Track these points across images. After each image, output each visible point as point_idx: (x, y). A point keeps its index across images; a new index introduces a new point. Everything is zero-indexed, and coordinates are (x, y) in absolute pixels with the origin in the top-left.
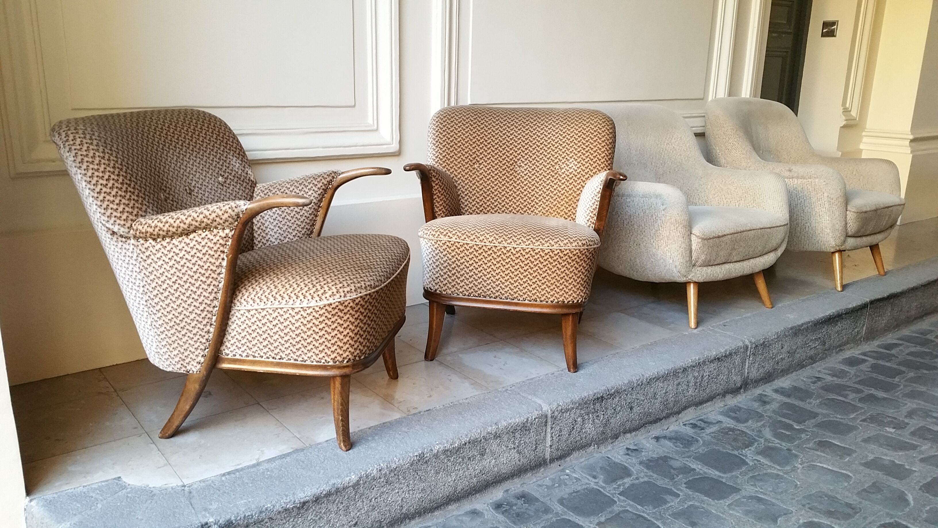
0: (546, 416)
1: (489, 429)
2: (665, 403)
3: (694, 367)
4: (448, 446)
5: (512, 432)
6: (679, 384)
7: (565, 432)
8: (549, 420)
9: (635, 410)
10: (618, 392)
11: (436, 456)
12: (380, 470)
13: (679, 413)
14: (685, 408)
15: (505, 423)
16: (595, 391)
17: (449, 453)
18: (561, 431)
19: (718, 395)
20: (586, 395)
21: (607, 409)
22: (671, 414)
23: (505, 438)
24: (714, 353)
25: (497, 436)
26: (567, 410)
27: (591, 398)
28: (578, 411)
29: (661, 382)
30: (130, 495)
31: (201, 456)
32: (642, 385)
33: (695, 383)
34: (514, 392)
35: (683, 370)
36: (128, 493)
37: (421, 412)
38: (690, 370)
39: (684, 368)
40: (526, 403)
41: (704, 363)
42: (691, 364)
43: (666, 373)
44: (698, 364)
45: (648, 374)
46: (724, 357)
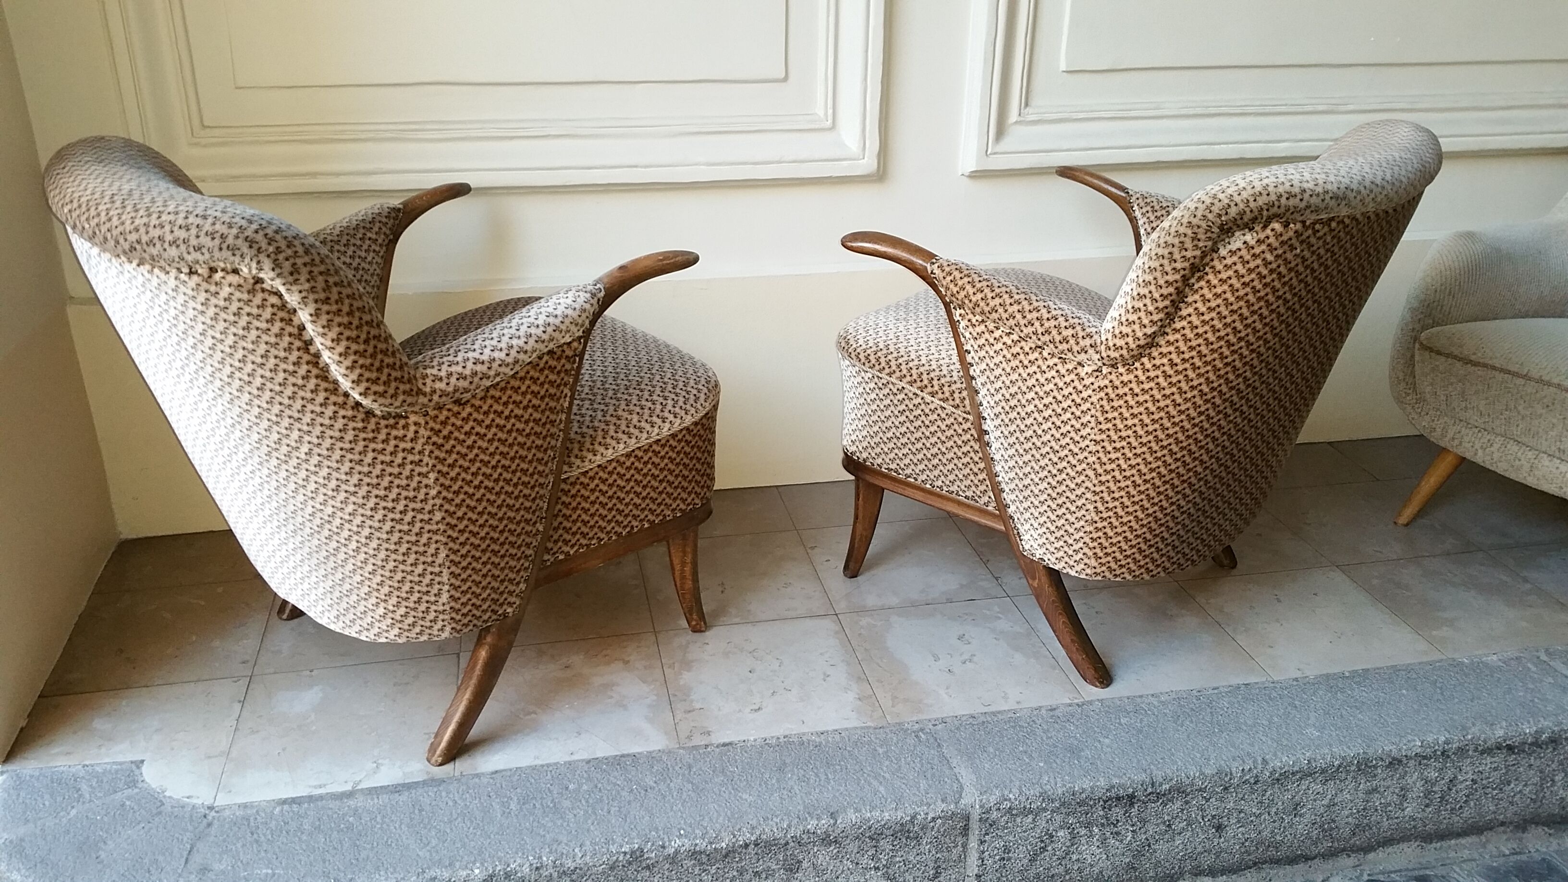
0: (967, 818)
1: (811, 825)
2: (1327, 829)
3: (1425, 758)
4: (702, 844)
5: (870, 838)
6: (1375, 790)
7: (1020, 855)
8: (975, 825)
9: (1230, 833)
10: (1180, 790)
11: (673, 859)
12: (537, 868)
13: (1367, 849)
14: (1388, 842)
15: (852, 817)
16: (1115, 781)
17: (704, 859)
18: (1007, 850)
19: (1503, 824)
20: (1087, 784)
21: (1144, 821)
22: (1343, 850)
23: (853, 847)
24: (1500, 733)
25: (826, 840)
26: (1026, 812)
27: (1098, 794)
28: (1058, 818)
29: (1318, 781)
30: (128, 803)
31: (284, 750)
32: (1255, 783)
33: (1428, 794)
34: (932, 740)
35: (1390, 763)
36: (129, 798)
37: (712, 745)
38: (1412, 763)
39: (1394, 759)
40: (933, 775)
41: (1462, 751)
42: (1419, 750)
43: (1336, 763)
44: (1443, 753)
45: (1282, 761)
46: (1532, 744)
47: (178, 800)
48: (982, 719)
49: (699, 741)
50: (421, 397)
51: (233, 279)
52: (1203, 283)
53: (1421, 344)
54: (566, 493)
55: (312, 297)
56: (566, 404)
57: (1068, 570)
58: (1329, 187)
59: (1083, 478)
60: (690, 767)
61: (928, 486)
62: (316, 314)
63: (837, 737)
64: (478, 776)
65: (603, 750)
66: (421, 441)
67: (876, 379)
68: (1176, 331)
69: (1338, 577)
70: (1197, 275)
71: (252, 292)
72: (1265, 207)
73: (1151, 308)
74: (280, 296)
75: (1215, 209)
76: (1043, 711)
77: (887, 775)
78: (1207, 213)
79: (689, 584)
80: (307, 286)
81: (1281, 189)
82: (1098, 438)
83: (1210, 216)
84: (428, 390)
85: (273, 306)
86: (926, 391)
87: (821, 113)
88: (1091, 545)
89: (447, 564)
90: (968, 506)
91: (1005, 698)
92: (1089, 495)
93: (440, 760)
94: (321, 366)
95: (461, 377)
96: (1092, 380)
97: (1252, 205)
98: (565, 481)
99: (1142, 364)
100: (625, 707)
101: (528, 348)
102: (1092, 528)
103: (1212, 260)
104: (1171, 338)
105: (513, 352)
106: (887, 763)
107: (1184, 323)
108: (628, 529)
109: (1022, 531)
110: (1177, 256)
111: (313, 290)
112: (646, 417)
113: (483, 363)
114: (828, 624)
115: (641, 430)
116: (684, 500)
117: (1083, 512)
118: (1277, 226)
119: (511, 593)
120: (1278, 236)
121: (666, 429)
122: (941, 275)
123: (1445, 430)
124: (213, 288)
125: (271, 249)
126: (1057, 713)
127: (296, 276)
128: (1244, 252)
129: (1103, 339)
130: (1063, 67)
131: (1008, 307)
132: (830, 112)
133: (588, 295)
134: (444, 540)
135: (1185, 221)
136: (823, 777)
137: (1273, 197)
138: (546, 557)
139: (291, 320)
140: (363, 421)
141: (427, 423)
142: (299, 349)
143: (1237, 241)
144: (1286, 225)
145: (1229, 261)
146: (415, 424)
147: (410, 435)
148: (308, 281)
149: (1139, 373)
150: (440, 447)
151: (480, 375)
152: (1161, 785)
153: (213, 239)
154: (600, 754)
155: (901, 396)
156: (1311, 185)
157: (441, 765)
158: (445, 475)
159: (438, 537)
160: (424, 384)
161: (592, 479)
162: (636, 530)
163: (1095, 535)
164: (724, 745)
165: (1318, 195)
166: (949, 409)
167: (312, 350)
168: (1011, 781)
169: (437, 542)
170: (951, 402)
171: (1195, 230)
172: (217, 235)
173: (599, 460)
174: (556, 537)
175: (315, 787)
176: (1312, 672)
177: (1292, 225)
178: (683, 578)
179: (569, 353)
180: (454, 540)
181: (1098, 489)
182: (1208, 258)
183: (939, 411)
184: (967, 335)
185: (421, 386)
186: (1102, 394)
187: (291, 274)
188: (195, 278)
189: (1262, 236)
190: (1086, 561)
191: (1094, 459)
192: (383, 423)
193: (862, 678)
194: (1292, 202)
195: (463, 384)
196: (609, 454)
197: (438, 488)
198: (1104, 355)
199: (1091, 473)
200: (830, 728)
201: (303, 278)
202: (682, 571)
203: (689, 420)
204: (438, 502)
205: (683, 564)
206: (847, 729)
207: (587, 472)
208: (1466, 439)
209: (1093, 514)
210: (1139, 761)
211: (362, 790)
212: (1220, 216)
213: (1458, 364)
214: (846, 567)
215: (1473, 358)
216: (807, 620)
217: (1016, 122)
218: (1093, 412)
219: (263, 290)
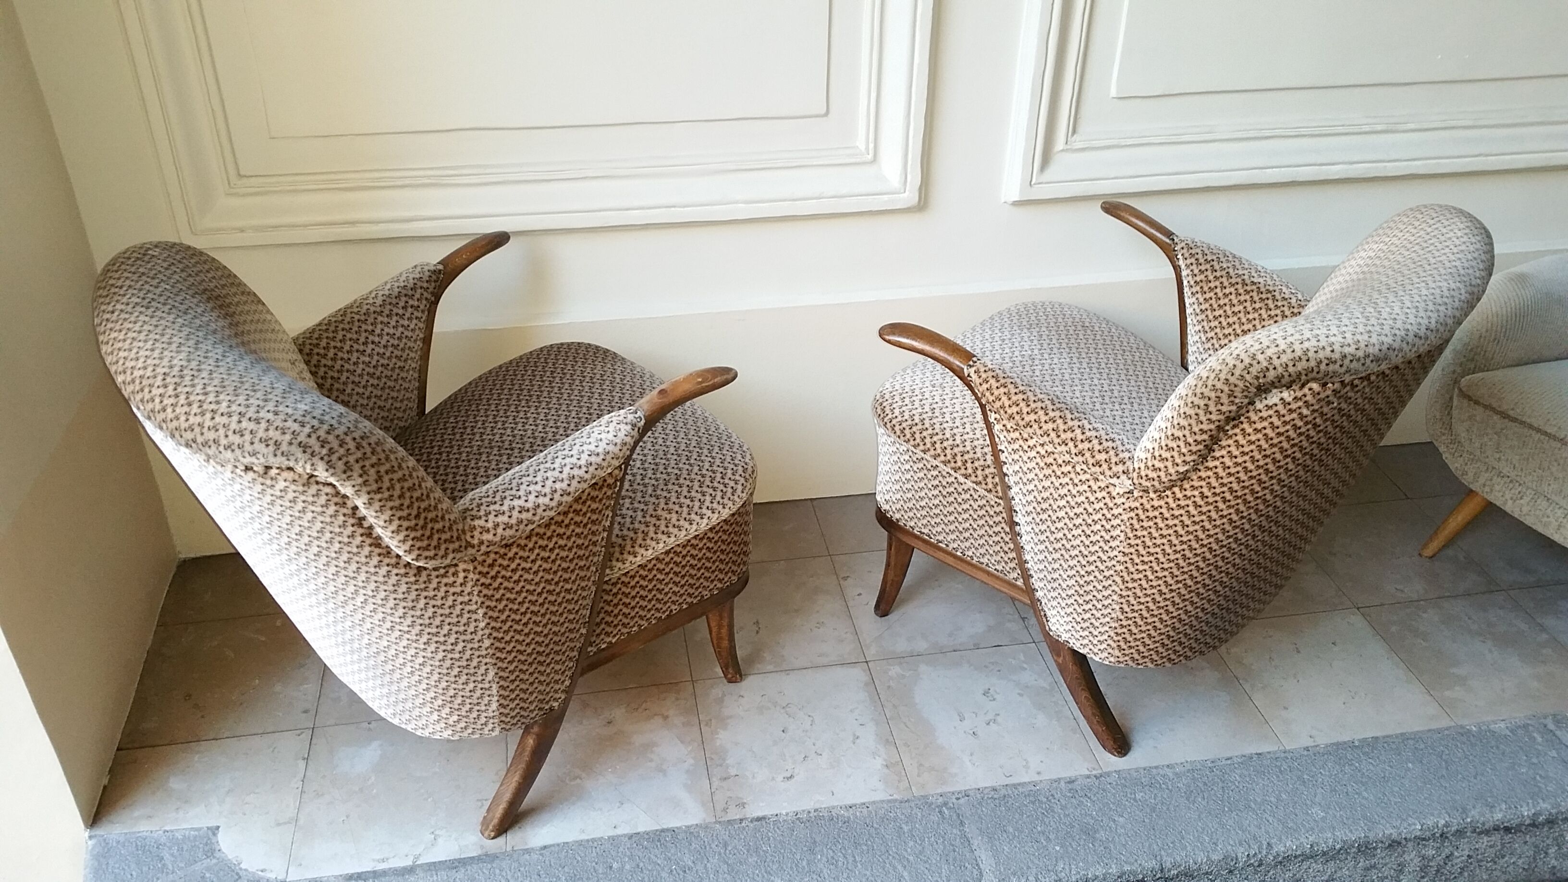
3: (1424, 839)
6: (1374, 867)
16: (1127, 868)
20: (1099, 871)
24: (1500, 816)
29: (1319, 862)
30: (208, 875)
31: (347, 817)
32: (1259, 866)
33: (1423, 869)
34: (955, 817)
35: (1390, 845)
36: (208, 869)
37: (746, 819)
38: (1410, 845)
39: (1393, 841)
40: (955, 859)
41: (1460, 833)
42: (1418, 833)
43: (1338, 847)
44: (1441, 836)
45: (1285, 845)
46: (1529, 825)
47: (254, 873)
48: (1003, 792)
49: (734, 814)
50: (469, 549)
51: (289, 475)
52: (1237, 431)
53: (1460, 390)
54: (608, 592)
55: (364, 489)
56: (608, 523)
57: (1092, 656)
58: (1371, 350)
59: (1110, 582)
60: (726, 845)
61: (959, 554)
62: (370, 503)
63: (865, 811)
64: (528, 851)
65: (645, 824)
66: (470, 584)
67: (910, 453)
68: (1208, 468)
69: (1357, 620)
70: (1232, 424)
71: (307, 484)
72: (1304, 372)
73: (1184, 450)
74: (334, 486)
75: (1254, 371)
76: (1062, 783)
77: (911, 858)
78: (1245, 373)
79: (725, 644)
80: (360, 481)
81: (1321, 355)
82: (1127, 551)
83: (1248, 377)
84: (475, 542)
85: (327, 494)
86: (960, 472)
87: (862, 147)
88: (1116, 638)
89: (497, 680)
90: (997, 578)
91: (1027, 767)
92: (1115, 597)
93: (493, 834)
94: (374, 536)
95: (508, 526)
96: (1123, 500)
97: (1291, 369)
98: (606, 582)
99: (1174, 493)
100: (664, 772)
101: (571, 489)
102: (1117, 625)
103: (1248, 412)
104: (1203, 474)
105: (557, 497)
106: (911, 843)
107: (1217, 463)
108: (667, 613)
109: (1048, 614)
110: (1212, 408)
111: (365, 483)
112: (684, 515)
113: (528, 510)
114: (858, 674)
115: (679, 528)
116: (720, 580)
117: (1109, 610)
118: (1315, 386)
119: (556, 692)
120: (1315, 394)
121: (703, 525)
122: (978, 381)
123: (1476, 476)
124: (269, 482)
125: (324, 451)
126: (1076, 786)
127: (349, 473)
128: (1280, 407)
129: (1136, 466)
130: (1113, 92)
131: (1042, 424)
132: (871, 146)
133: (629, 427)
134: (494, 661)
135: (1223, 376)
136: (851, 859)
137: (1313, 363)
138: (589, 649)
139: (345, 503)
140: (415, 575)
141: (475, 568)
142: (353, 525)
143: (1274, 398)
144: (1324, 385)
145: (1264, 414)
146: (464, 571)
147: (460, 580)
148: (361, 476)
149: (1170, 500)
150: (488, 586)
151: (525, 522)
152: (1169, 871)
153: (267, 445)
154: (641, 829)
155: (935, 473)
156: (1351, 350)
157: (493, 838)
158: (492, 609)
159: (488, 660)
160: (472, 537)
161: (633, 577)
162: (674, 612)
163: (1119, 631)
164: (759, 819)
165: (1358, 360)
166: (982, 492)
167: (366, 524)
168: (1029, 868)
169: (486, 664)
170: (984, 486)
171: (1232, 387)
172: (271, 442)
173: (639, 560)
174: (598, 631)
175: (378, 861)
176: (1323, 740)
177: (1330, 385)
178: (720, 639)
179: (610, 481)
180: (502, 660)
181: (1124, 593)
182: (1244, 410)
183: (972, 492)
184: (1002, 438)
185: (469, 539)
186: (1132, 514)
187: (345, 472)
188: (251, 474)
189: (1299, 394)
190: (1110, 651)
191: (1122, 567)
192: (434, 573)
193: (889, 741)
194: (1331, 368)
195: (509, 532)
196: (649, 554)
197: (487, 621)
198: (1135, 481)
199: (1118, 580)
200: (859, 801)
201: (355, 475)
202: (719, 633)
203: (726, 513)
204: (487, 632)
205: (720, 627)
206: (874, 802)
207: (628, 572)
208: (1497, 488)
209: (1119, 614)
210: (1150, 846)
211: (421, 865)
212: (1257, 378)
213: (1496, 417)
214: (877, 607)
215: (1511, 413)
216: (839, 668)
217: (1063, 151)
218: (1123, 528)
219: (317, 483)
